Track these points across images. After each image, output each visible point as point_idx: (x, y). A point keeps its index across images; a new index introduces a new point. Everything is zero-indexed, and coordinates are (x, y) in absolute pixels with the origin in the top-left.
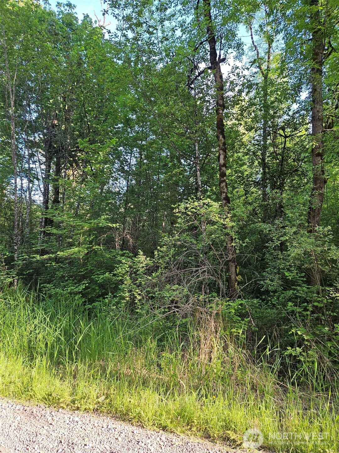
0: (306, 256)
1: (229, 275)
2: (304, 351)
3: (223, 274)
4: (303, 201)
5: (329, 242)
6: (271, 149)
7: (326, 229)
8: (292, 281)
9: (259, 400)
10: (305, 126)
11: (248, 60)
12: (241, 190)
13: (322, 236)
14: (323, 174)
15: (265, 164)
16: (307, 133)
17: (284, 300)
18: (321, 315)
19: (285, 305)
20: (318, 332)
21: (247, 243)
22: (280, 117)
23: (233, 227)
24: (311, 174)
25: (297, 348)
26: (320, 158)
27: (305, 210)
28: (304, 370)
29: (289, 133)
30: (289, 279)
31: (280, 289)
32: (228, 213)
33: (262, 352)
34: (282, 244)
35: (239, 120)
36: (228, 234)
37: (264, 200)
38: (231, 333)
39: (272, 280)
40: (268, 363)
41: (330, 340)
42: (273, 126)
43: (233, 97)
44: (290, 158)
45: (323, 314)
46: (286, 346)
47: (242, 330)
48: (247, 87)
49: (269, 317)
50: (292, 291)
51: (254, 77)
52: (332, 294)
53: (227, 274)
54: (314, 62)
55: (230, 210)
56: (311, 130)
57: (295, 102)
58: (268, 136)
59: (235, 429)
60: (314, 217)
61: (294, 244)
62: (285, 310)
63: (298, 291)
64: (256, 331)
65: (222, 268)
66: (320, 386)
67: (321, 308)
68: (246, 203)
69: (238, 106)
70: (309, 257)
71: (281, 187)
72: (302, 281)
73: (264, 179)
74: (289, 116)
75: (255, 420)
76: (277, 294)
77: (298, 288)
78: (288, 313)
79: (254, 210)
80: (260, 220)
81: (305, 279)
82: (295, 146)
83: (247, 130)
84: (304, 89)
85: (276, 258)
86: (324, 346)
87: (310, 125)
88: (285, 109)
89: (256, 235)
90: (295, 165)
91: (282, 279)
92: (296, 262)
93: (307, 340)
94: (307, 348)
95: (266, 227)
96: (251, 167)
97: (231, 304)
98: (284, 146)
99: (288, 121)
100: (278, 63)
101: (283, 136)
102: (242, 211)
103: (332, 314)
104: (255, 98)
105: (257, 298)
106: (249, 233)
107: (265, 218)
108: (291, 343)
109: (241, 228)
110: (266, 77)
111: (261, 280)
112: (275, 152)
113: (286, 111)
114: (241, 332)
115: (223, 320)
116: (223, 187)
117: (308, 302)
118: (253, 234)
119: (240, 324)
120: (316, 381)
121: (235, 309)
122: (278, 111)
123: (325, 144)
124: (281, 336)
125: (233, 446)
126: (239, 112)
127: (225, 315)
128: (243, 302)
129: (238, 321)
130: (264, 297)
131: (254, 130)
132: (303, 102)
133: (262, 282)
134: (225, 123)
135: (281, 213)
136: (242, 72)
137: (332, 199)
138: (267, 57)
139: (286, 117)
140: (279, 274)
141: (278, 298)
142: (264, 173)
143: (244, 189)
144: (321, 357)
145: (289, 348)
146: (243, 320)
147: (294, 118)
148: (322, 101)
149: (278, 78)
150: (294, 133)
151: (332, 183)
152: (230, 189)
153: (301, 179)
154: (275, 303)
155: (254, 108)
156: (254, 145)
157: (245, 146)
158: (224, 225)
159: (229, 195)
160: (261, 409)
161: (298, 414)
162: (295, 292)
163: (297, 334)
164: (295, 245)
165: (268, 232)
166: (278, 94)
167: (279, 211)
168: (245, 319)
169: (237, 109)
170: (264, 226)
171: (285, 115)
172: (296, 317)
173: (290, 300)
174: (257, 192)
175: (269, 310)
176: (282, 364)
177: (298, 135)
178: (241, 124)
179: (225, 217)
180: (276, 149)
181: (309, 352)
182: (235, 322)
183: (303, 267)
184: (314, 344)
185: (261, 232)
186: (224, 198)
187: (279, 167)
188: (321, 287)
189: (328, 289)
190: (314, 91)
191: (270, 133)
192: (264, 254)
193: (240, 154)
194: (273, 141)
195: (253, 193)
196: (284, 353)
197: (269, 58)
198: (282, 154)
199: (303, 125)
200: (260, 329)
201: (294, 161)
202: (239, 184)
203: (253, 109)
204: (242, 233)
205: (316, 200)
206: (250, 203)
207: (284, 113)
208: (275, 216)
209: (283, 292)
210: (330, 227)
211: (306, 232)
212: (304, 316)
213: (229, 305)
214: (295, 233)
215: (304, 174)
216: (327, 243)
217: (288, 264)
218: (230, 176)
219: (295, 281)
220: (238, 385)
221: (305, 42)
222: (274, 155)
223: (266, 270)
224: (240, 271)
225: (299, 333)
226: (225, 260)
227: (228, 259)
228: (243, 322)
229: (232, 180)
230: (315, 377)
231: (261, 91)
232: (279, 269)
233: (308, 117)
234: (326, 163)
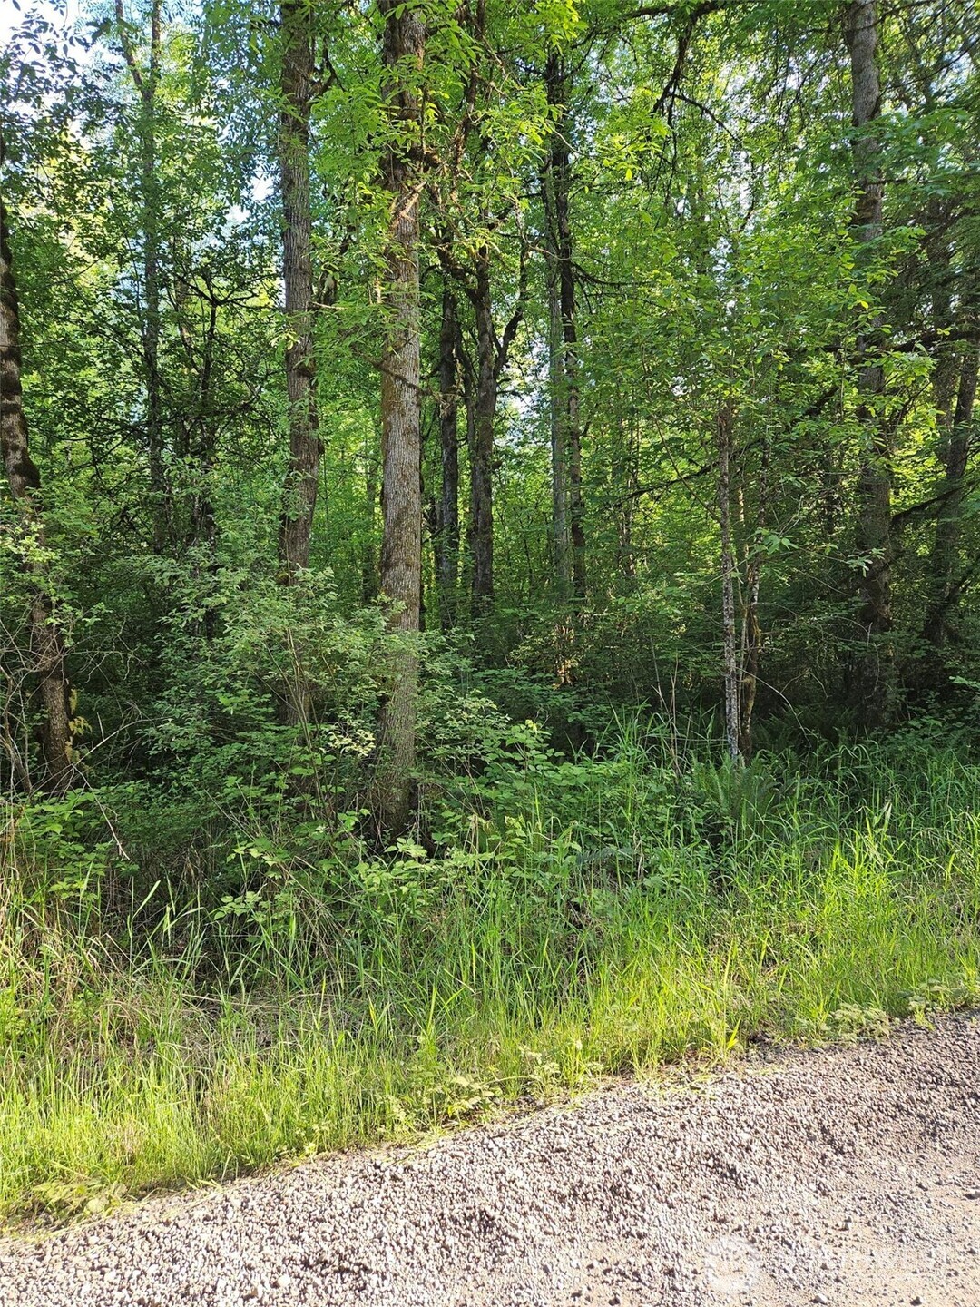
0: (275, 647)
1: (43, 720)
2: (264, 899)
3: (22, 718)
4: (267, 496)
5: (328, 610)
6: (173, 332)
7: (321, 576)
8: (237, 717)
9: (140, 1064)
10: (268, 283)
11: (84, 15)
12: (79, 446)
13: (311, 593)
14: (316, 427)
15: (154, 373)
16: (272, 303)
17: (215, 773)
18: (308, 796)
19: (215, 786)
20: (300, 842)
21: (98, 615)
22: (194, 235)
23: (50, 565)
24: (283, 424)
25: (249, 894)
26: (306, 381)
27: (269, 522)
28: (263, 946)
29: (225, 293)
30: (228, 713)
31: (206, 744)
32: (33, 518)
33: (151, 928)
34: (212, 616)
35: (60, 211)
36: (32, 589)
37: (155, 484)
38: (51, 897)
39: (180, 722)
40: (168, 952)
41: (328, 856)
42: (177, 260)
43: (35, 125)
44: (228, 369)
45: (314, 794)
46: (220, 895)
47: (87, 880)
48: (86, 106)
49: (171, 825)
50: (237, 745)
51: (106, 77)
52: (334, 741)
53: (37, 717)
54: (285, 97)
55: (39, 509)
56: (282, 297)
57: (238, 202)
58: (162, 287)
59: (62, 1172)
60: (293, 542)
61: (242, 617)
62: (219, 799)
63: (252, 742)
64: (134, 874)
65: (17, 699)
66: (303, 973)
67: (309, 779)
68: (98, 489)
69: (55, 162)
70: (281, 650)
71: (205, 451)
72: (264, 714)
73: (153, 420)
74: (222, 238)
75: (126, 1123)
76: (194, 760)
77: (254, 734)
78: (225, 807)
79: (123, 513)
80: (145, 545)
81: (271, 710)
82: (241, 333)
83: (90, 252)
84: (259, 169)
85: (193, 657)
86: (315, 873)
87: (280, 283)
88: (210, 216)
89: (133, 590)
90: (242, 392)
91: (211, 714)
92: (248, 665)
93: (274, 868)
94: (273, 886)
95: (160, 567)
96: (108, 374)
97: (50, 809)
98: (212, 330)
99: (220, 254)
100: (185, 64)
101: (206, 298)
102: (82, 516)
103: (333, 790)
104: (114, 153)
105: (139, 776)
106: (109, 586)
107: (161, 539)
108: (233, 885)
109: (84, 569)
110: (148, 93)
111: (148, 725)
112: (183, 341)
113: (214, 221)
114: (84, 887)
115: (22, 863)
116: (10, 429)
117: (277, 770)
118: (125, 588)
119: (80, 865)
120: (294, 964)
121: (63, 823)
122: (188, 214)
123: (317, 345)
124: (206, 872)
125: (58, 1222)
126: (58, 181)
127: (29, 845)
128: (92, 795)
129: (74, 857)
130: (156, 773)
131: (114, 255)
132: (258, 207)
133: (152, 731)
134: (9, 209)
135: (208, 528)
136: (65, 49)
137: (338, 496)
138: (148, 30)
139: (211, 240)
140: (203, 702)
141: (199, 771)
142: (153, 402)
143: (89, 445)
144: (306, 903)
145: (227, 899)
146: (89, 850)
147: (236, 251)
148: (307, 221)
149: (184, 110)
150: (237, 295)
151: (337, 455)
152: (40, 439)
153: (261, 434)
154: (190, 784)
155: (109, 183)
156: (117, 306)
157: (87, 302)
158: (18, 557)
159: (37, 460)
160: (145, 1085)
161: (247, 1062)
162: (245, 746)
163: (248, 857)
164: (245, 617)
165: (167, 583)
166: (185, 161)
167: (202, 521)
168: (98, 846)
169: (51, 171)
170: (154, 563)
171: (211, 234)
172: (247, 814)
173: (231, 770)
174: (132, 457)
175: (173, 807)
176: (207, 946)
177: (250, 303)
178: (69, 227)
179: (19, 530)
180: (186, 335)
181: (277, 896)
182: (65, 861)
183: (266, 677)
184: (290, 873)
185: (146, 583)
186: (16, 467)
187: (196, 389)
188: (309, 727)
189: (324, 728)
190: (287, 184)
191: (167, 279)
192: (158, 649)
193: (69, 327)
194: (176, 307)
195: (119, 460)
196: (213, 916)
197: (155, 35)
198: (205, 352)
199: (261, 277)
200: (145, 863)
201: (240, 378)
202: (70, 425)
203: (106, 185)
204: (85, 586)
205: (298, 497)
206: (109, 492)
207: (208, 226)
208: (191, 537)
209: (215, 750)
210: (329, 571)
211: (272, 583)
212: (268, 808)
213: (44, 813)
214: (243, 586)
215: (267, 422)
216: (324, 611)
217: (225, 672)
218: (38, 394)
219: (244, 718)
220: (73, 1042)
221: (260, 25)
222: (182, 351)
223: (166, 693)
224: (81, 703)
225: (254, 853)
226: (24, 672)
227: (37, 668)
228: (92, 856)
229: (44, 411)
230: (291, 956)
231: (134, 134)
232: (203, 688)
233: (275, 258)
234: (322, 397)
